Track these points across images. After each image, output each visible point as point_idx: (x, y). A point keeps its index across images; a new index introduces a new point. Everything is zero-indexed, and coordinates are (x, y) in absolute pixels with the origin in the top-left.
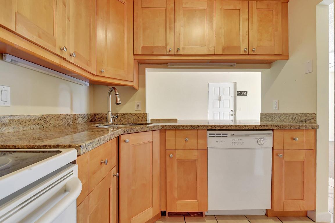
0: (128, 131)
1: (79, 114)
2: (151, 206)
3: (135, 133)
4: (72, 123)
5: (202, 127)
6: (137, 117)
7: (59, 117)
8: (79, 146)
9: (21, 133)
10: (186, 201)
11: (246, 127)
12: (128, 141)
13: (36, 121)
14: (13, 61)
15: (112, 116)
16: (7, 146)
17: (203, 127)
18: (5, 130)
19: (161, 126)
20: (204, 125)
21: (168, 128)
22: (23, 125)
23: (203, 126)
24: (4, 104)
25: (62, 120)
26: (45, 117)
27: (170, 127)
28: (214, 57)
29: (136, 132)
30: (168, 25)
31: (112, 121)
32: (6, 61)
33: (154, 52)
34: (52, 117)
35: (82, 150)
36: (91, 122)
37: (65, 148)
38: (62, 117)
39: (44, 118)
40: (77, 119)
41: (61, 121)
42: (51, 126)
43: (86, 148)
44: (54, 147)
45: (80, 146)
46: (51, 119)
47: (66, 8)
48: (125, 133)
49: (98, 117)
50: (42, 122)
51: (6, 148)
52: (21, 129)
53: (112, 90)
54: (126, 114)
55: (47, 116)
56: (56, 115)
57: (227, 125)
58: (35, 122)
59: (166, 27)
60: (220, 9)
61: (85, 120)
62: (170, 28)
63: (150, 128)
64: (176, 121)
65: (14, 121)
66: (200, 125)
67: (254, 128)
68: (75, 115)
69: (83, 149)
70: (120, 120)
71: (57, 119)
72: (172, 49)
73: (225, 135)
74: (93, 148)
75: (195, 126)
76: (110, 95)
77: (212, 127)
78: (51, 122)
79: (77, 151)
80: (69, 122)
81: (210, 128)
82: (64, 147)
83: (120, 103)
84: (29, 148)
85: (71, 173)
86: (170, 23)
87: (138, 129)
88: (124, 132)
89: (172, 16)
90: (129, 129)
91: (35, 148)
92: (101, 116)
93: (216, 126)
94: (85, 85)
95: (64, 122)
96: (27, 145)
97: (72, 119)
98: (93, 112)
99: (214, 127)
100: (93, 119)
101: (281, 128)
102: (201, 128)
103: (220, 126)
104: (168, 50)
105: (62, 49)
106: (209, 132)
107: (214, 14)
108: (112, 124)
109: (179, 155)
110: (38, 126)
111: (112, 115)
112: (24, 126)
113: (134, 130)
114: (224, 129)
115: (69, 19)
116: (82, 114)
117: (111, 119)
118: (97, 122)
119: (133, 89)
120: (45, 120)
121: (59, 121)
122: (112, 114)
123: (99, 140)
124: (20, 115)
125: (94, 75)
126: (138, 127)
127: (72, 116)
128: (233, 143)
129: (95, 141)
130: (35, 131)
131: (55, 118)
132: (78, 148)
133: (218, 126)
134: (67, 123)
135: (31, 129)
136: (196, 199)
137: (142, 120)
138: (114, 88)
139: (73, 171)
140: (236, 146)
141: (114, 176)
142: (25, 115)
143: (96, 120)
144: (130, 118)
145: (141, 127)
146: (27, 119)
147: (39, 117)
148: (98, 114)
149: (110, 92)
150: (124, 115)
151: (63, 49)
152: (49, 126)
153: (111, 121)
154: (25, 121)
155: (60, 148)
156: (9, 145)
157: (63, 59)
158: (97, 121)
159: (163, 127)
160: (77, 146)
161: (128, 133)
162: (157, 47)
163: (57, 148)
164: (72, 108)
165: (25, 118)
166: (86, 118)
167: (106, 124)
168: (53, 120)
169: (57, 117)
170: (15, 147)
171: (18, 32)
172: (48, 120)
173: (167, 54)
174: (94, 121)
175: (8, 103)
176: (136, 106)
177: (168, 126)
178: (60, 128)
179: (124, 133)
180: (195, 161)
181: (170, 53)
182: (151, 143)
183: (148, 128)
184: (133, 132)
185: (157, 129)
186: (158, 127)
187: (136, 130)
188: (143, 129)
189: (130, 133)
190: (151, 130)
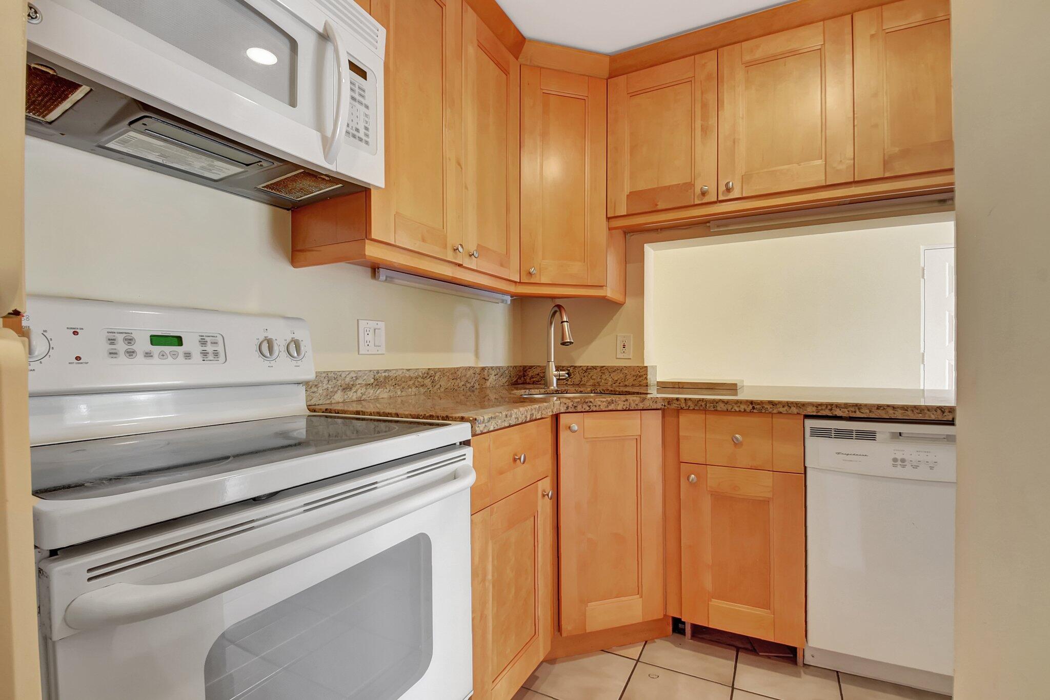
0: (575, 406)
1: (492, 368)
2: (639, 592)
3: (593, 411)
4: (477, 386)
5: (783, 407)
6: (622, 375)
7: (454, 373)
8: (473, 419)
9: (399, 400)
10: (736, 606)
11: (943, 412)
12: (575, 427)
13: (420, 380)
14: (388, 279)
15: (556, 372)
16: (389, 413)
17: (786, 408)
18: (379, 393)
19: (664, 399)
20: (792, 403)
21: (684, 405)
22: (401, 387)
23: (789, 404)
24: (378, 351)
25: (460, 378)
26: (433, 372)
27: (690, 403)
28: (853, 188)
29: (595, 410)
30: (698, 123)
31: (557, 385)
32: (380, 280)
33: (659, 203)
34: (443, 372)
35: (478, 427)
36: (516, 386)
37: (456, 421)
38: (459, 373)
39: (430, 374)
40: (487, 378)
41: (459, 381)
42: (442, 390)
43: (484, 425)
44: (443, 419)
45: (476, 419)
46: (441, 376)
47: (462, 168)
48: (570, 410)
49: (530, 374)
50: (428, 382)
51: (388, 417)
52: (399, 393)
53: (555, 313)
54: (594, 368)
55: (436, 372)
56: (449, 370)
57: (873, 406)
58: (418, 382)
59: (692, 130)
60: (872, 36)
61: (504, 380)
62: (705, 130)
63: (632, 402)
64: (732, 388)
65: (390, 380)
66: (780, 403)
68: (483, 369)
69: (479, 425)
70: (581, 382)
71: (451, 377)
72: (711, 187)
73: (870, 436)
74: (495, 426)
75: (761, 403)
76: (551, 323)
77: (820, 408)
78: (442, 383)
79: (472, 427)
80: (472, 383)
81: (811, 411)
82: (455, 419)
83: (571, 343)
84: (414, 418)
85: (462, 458)
86: (705, 117)
87: (599, 403)
88: (567, 408)
89: (711, 98)
90: (578, 402)
91: (420, 419)
92: (537, 373)
93: (831, 406)
94: (503, 301)
95: (463, 383)
96: (412, 413)
97: (478, 377)
98: (519, 363)
99: (824, 408)
100: (520, 378)
102: (781, 410)
103: (846, 406)
104: (698, 191)
105: (456, 250)
106: (810, 423)
107: (849, 57)
108: (557, 392)
109: (715, 477)
110: (422, 390)
111: (556, 370)
112: (403, 388)
113: (591, 404)
114: (858, 415)
115: (466, 188)
116: (497, 367)
117: (555, 380)
118: (528, 386)
119: (610, 306)
120: (433, 378)
121: (455, 381)
122: (556, 366)
123: (508, 416)
124: (397, 369)
125: (515, 282)
126: (601, 399)
127: (478, 371)
128: (895, 460)
129: (501, 415)
130: (417, 397)
131: (448, 374)
132: (473, 421)
133: (838, 406)
134: (469, 385)
135: (413, 394)
136: (766, 605)
137: (635, 383)
138: (559, 306)
139: (465, 455)
140: (908, 473)
141: (544, 496)
142: (403, 369)
143: (528, 381)
144: (604, 377)
145: (609, 399)
146: (407, 375)
147: (423, 372)
148: (531, 367)
149: (551, 317)
150: (588, 369)
151: (458, 249)
152: (439, 391)
153: (554, 385)
154: (403, 379)
155: (450, 421)
156: (391, 413)
157: (459, 266)
158: (529, 384)
159: (669, 403)
160: (471, 419)
161: (575, 411)
162: (668, 188)
163: (446, 420)
164: (477, 354)
165: (403, 375)
166: (505, 375)
167: (542, 391)
168: (446, 378)
169: (451, 373)
170: (397, 415)
171: (397, 244)
172: (436, 378)
173: (697, 202)
174: (521, 384)
175: (382, 350)
176: (620, 346)
177: (683, 401)
178: (456, 394)
179: (567, 411)
180: (766, 502)
181: (706, 197)
182: (638, 440)
183: (625, 403)
184: (588, 408)
185: (653, 407)
186: (656, 402)
187: (596, 406)
188: (613, 405)
189: (580, 411)
190: (634, 407)
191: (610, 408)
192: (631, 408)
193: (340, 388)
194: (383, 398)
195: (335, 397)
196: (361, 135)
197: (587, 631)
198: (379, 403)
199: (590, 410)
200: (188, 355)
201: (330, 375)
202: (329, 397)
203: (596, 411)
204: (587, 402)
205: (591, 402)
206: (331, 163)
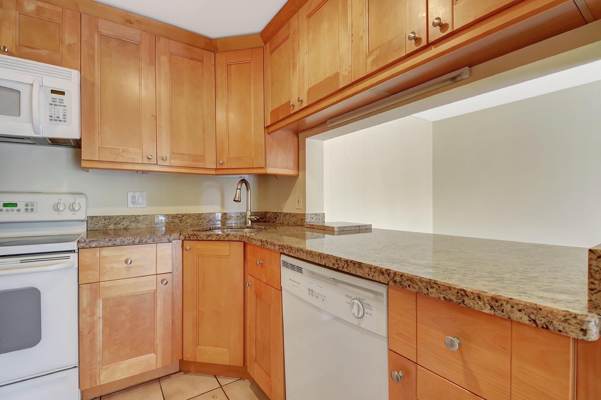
2: (228, 347)
3: (199, 240)
12: (188, 248)
18: (139, 226)
24: (140, 206)
30: (291, 63)
33: (279, 116)
41: (203, 220)
45: (78, 241)
46: (188, 218)
47: (156, 118)
48: (187, 239)
50: (176, 220)
52: (154, 225)
54: (287, 214)
55: (183, 216)
56: (195, 214)
59: (290, 67)
62: (294, 66)
67: (334, 264)
69: (80, 244)
71: (196, 218)
72: (295, 102)
73: (300, 269)
78: (189, 221)
86: (293, 58)
87: (202, 236)
88: (185, 237)
101: (395, 282)
106: (284, 258)
109: (257, 287)
113: (198, 236)
116: (240, 213)
120: (180, 218)
121: (199, 220)
124: (152, 215)
127: (221, 215)
128: (309, 290)
131: (194, 217)
138: (243, 180)
151: (149, 157)
157: (154, 165)
161: (189, 239)
162: (283, 106)
164: (222, 206)
168: (191, 218)
171: (101, 160)
172: (184, 218)
173: (292, 112)
175: (144, 206)
176: (297, 201)
179: (185, 239)
181: (294, 109)
183: (217, 237)
184: (196, 238)
185: (234, 240)
186: (236, 237)
187: (200, 237)
188: (210, 237)
189: (192, 239)
190: (223, 239)
191: (209, 239)
192: (220, 240)
193: (112, 223)
194: (142, 228)
195: (109, 227)
196: (61, 118)
197: (197, 361)
198: (139, 230)
199: (198, 239)
200: (19, 210)
201: (106, 217)
202: (105, 227)
203: (201, 240)
204: (196, 235)
205: (198, 235)
206: (38, 134)
